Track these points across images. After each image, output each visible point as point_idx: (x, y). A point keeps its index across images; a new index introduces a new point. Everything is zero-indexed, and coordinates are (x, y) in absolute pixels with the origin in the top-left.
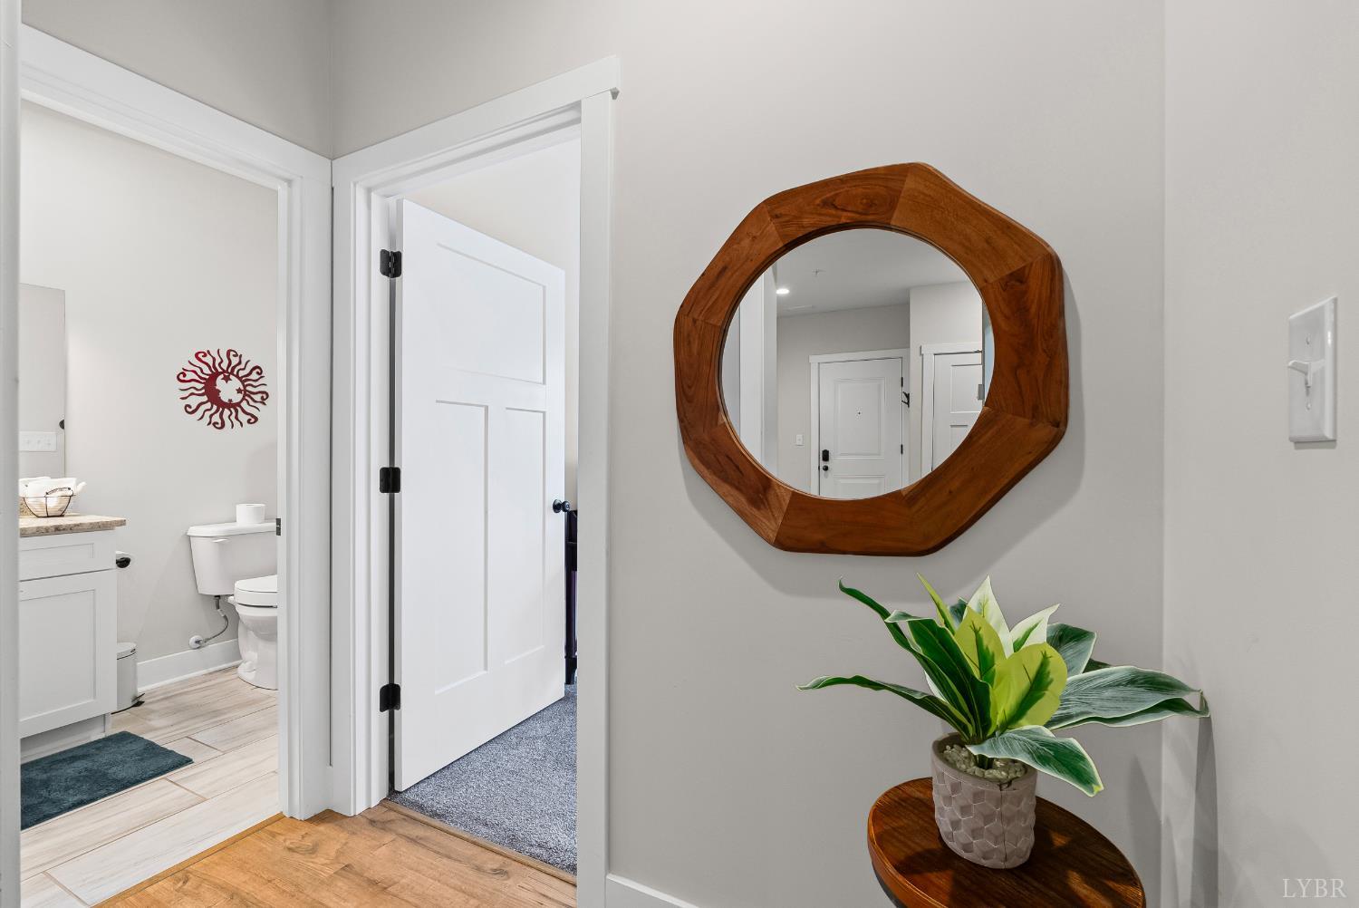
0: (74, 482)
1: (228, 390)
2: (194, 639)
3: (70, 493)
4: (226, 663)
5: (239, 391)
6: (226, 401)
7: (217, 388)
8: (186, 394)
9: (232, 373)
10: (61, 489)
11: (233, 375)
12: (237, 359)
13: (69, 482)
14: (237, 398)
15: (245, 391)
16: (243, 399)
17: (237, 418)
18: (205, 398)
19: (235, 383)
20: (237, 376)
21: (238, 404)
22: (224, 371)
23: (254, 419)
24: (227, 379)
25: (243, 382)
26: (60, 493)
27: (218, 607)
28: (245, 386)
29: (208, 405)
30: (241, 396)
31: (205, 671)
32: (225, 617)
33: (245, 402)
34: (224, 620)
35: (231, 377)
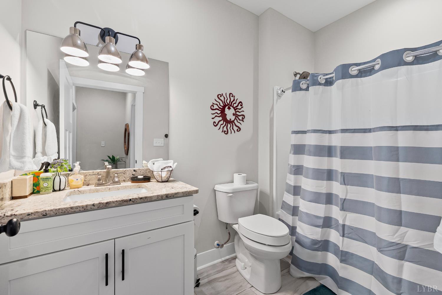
0: (172, 163)
1: (230, 114)
2: (216, 242)
3: (171, 169)
4: (229, 255)
5: (234, 114)
6: (229, 119)
7: (225, 113)
8: (214, 116)
9: (231, 105)
10: (167, 167)
11: (232, 106)
12: (233, 98)
13: (170, 163)
14: (233, 118)
15: (236, 114)
16: (235, 119)
17: (233, 128)
18: (221, 118)
19: (232, 111)
20: (233, 107)
21: (233, 121)
22: (228, 104)
23: (239, 129)
24: (229, 108)
25: (235, 110)
26: (166, 169)
27: (227, 228)
28: (236, 112)
29: (222, 122)
30: (234, 117)
31: (220, 260)
32: (229, 233)
33: (236, 120)
34: (228, 234)
35: (231, 107)
